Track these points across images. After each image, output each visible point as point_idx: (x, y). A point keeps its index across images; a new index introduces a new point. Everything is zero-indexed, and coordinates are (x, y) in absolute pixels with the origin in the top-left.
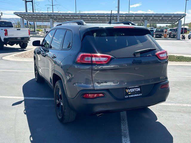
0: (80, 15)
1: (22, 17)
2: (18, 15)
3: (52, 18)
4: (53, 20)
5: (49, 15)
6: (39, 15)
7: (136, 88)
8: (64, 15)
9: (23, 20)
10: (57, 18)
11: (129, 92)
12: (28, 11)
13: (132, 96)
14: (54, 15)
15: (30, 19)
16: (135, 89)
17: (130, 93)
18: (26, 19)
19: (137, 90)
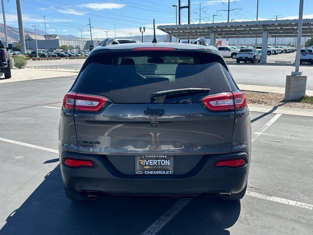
0: (261, 24)
1: (169, 33)
2: (163, 30)
3: (214, 32)
4: (215, 36)
5: (209, 28)
6: (194, 29)
7: (162, 159)
8: (234, 25)
9: (171, 37)
10: (222, 31)
11: (146, 165)
12: (182, 24)
13: (151, 173)
14: (217, 27)
15: (181, 36)
16: (159, 161)
17: (147, 167)
18: (175, 36)
19: (163, 163)
